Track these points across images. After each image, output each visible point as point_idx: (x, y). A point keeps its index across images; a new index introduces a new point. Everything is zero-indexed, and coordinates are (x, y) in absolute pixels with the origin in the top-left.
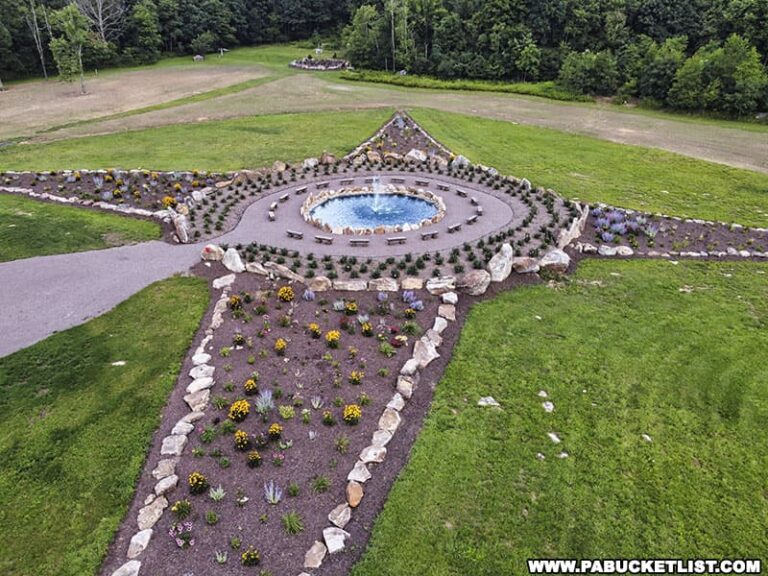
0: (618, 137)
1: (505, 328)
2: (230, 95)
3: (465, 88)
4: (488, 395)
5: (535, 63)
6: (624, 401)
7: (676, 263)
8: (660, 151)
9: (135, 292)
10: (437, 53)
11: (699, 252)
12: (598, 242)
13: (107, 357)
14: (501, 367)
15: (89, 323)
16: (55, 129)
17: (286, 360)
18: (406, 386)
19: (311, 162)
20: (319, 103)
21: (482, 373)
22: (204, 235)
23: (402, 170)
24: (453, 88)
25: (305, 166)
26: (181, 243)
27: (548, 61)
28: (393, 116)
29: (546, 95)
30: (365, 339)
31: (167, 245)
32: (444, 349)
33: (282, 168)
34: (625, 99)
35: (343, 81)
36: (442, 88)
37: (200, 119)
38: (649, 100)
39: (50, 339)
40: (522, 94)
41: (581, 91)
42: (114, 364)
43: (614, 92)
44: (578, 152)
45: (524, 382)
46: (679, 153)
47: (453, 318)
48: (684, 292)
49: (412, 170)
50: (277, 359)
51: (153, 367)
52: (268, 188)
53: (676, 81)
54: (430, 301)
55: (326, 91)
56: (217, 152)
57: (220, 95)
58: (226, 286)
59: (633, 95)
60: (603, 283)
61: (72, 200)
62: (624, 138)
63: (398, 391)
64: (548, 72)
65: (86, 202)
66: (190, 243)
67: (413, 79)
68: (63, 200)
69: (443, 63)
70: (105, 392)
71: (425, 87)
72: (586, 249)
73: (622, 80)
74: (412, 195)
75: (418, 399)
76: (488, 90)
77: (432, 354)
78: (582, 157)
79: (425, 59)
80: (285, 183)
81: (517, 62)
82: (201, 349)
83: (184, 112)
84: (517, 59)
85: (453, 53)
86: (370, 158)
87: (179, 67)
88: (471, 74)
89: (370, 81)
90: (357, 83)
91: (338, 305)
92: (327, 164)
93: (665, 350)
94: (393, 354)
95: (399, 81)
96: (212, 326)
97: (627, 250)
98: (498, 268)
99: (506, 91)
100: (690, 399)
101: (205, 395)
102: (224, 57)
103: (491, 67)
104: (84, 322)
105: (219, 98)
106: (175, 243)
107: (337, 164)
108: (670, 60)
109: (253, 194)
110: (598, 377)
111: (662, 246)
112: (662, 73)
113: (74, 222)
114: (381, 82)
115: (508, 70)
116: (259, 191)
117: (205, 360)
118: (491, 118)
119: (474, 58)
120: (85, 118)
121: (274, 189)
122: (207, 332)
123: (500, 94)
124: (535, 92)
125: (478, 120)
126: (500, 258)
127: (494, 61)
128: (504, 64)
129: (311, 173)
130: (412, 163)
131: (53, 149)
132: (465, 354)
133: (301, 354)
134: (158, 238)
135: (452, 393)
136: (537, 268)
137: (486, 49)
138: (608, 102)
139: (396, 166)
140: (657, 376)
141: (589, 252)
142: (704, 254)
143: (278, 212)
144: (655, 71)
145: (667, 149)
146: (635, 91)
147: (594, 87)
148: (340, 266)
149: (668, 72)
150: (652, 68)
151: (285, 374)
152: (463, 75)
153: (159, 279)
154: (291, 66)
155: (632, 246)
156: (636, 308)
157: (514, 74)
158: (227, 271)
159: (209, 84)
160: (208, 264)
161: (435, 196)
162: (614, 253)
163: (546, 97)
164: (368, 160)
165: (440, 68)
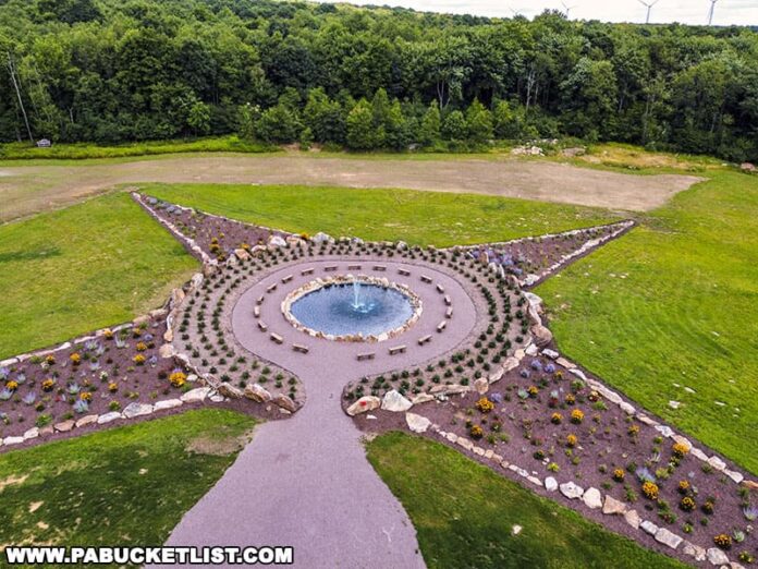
3: (149, 153)
5: (207, 120)
7: (559, 276)
9: (377, 476)
18: (647, 420)
22: (296, 394)
24: (136, 155)
29: (235, 148)
33: (182, 294)
34: (309, 145)
36: (122, 156)
38: (332, 144)
40: (213, 151)
42: (516, 532)
43: (296, 140)
47: (574, 366)
58: (430, 425)
59: (313, 141)
63: (651, 425)
64: (220, 128)
65: (63, 426)
77: (614, 394)
81: (188, 120)
84: (187, 117)
86: (240, 256)
88: (140, 136)
92: (213, 276)
94: (607, 406)
96: (498, 459)
99: (187, 151)
101: (613, 500)
103: (159, 127)
106: (286, 417)
107: (220, 272)
109: (220, 334)
111: (539, 267)
115: (179, 129)
117: (556, 482)
124: (224, 148)
127: (161, 121)
128: (172, 123)
130: (278, 250)
135: (660, 410)
137: (148, 109)
138: (295, 149)
146: (313, 137)
147: (275, 137)
152: (129, 138)
153: (363, 454)
157: (184, 133)
158: (399, 414)
160: (370, 417)
164: (238, 259)
165: (99, 133)
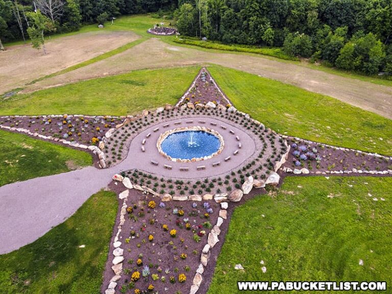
0: (310, 87)
1: (248, 223)
2: (118, 55)
3: (236, 50)
4: (239, 263)
5: (271, 38)
6: (296, 266)
7: (328, 178)
8: (329, 97)
9: (85, 201)
10: (222, 29)
11: (339, 171)
12: (293, 166)
13: (77, 243)
14: (245, 247)
15: (66, 221)
16: (34, 82)
17: (154, 244)
18: (204, 259)
19: (161, 109)
20: (163, 61)
21: (237, 251)
22: (113, 163)
23: (204, 114)
24: (230, 50)
25: (158, 112)
26: (102, 168)
27: (278, 36)
28: (200, 71)
29: (276, 56)
30: (187, 231)
31: (96, 169)
32: (221, 236)
33: (147, 113)
34: (315, 60)
35: (175, 43)
36: (224, 50)
37: (105, 74)
38: (327, 63)
39: (51, 231)
40: (265, 55)
41: (294, 55)
42: (80, 247)
43: (310, 56)
44: (289, 98)
45: (254, 255)
46: (338, 99)
47: (226, 218)
48: (329, 198)
49: (209, 114)
50: (150, 244)
51: (97, 248)
52: (140, 127)
53: (340, 55)
54: (216, 207)
55: (166, 51)
56: (115, 100)
57: (113, 55)
58: (125, 198)
59: (319, 58)
60: (294, 193)
61: (49, 137)
62: (312, 87)
63: (201, 262)
64: (278, 42)
65: (56, 139)
66: (107, 168)
67: (210, 44)
68: (45, 137)
69: (225, 35)
70: (78, 263)
71: (216, 49)
72: (287, 171)
73: (314, 50)
74: (209, 132)
75: (209, 267)
76: (248, 52)
77: (216, 240)
78: (291, 101)
79: (216, 33)
80: (148, 124)
81: (262, 37)
82: (116, 238)
83: (96, 68)
84: (262, 35)
85: (230, 30)
86: (189, 106)
87: (92, 33)
88: (239, 42)
89: (188, 44)
90: (182, 45)
91: (175, 211)
92: (168, 110)
93: (317, 235)
94: (199, 241)
95: (203, 45)
96: (121, 224)
97: (306, 171)
98: (246, 189)
99: (257, 53)
100: (324, 265)
101: (121, 266)
102: (114, 25)
103: (249, 38)
104: (64, 221)
105: (113, 57)
106: (100, 168)
107: (173, 110)
108: (337, 43)
109: (133, 132)
110: (286, 252)
111: (323, 168)
112: (333, 49)
113: (52, 153)
114: (194, 45)
115: (258, 41)
116: (136, 130)
117: (119, 245)
118: (248, 72)
119: (241, 33)
120: (47, 74)
121: (144, 128)
122: (118, 227)
123: (253, 54)
124: (270, 54)
125: (241, 73)
126: (248, 183)
127: (251, 35)
128: (256, 37)
129: (161, 117)
130: (209, 109)
131: (35, 97)
132: (230, 239)
133: (160, 241)
134: (92, 164)
135: (224, 263)
136: (264, 186)
137: (247, 29)
138: (306, 61)
139: (201, 112)
140: (311, 252)
141: (289, 172)
142: (342, 172)
143: (146, 145)
144: (330, 48)
145: (332, 96)
146: (320, 56)
147: (300, 53)
148: (176, 185)
149: (336, 49)
150: (329, 46)
151: (153, 253)
152: (235, 42)
153: (95, 193)
154: (148, 32)
155: (309, 169)
156: (307, 209)
157: (260, 43)
158: (125, 188)
159: (107, 46)
160: (116, 183)
161: (219, 135)
162: (300, 173)
163: (276, 57)
164: (188, 107)
165: (224, 38)
